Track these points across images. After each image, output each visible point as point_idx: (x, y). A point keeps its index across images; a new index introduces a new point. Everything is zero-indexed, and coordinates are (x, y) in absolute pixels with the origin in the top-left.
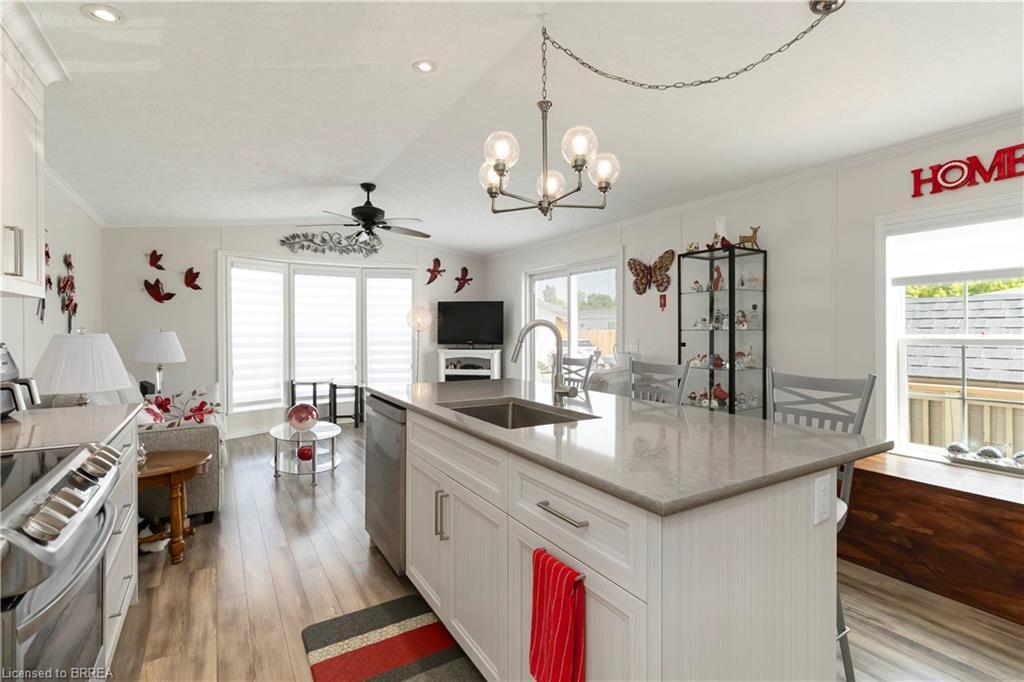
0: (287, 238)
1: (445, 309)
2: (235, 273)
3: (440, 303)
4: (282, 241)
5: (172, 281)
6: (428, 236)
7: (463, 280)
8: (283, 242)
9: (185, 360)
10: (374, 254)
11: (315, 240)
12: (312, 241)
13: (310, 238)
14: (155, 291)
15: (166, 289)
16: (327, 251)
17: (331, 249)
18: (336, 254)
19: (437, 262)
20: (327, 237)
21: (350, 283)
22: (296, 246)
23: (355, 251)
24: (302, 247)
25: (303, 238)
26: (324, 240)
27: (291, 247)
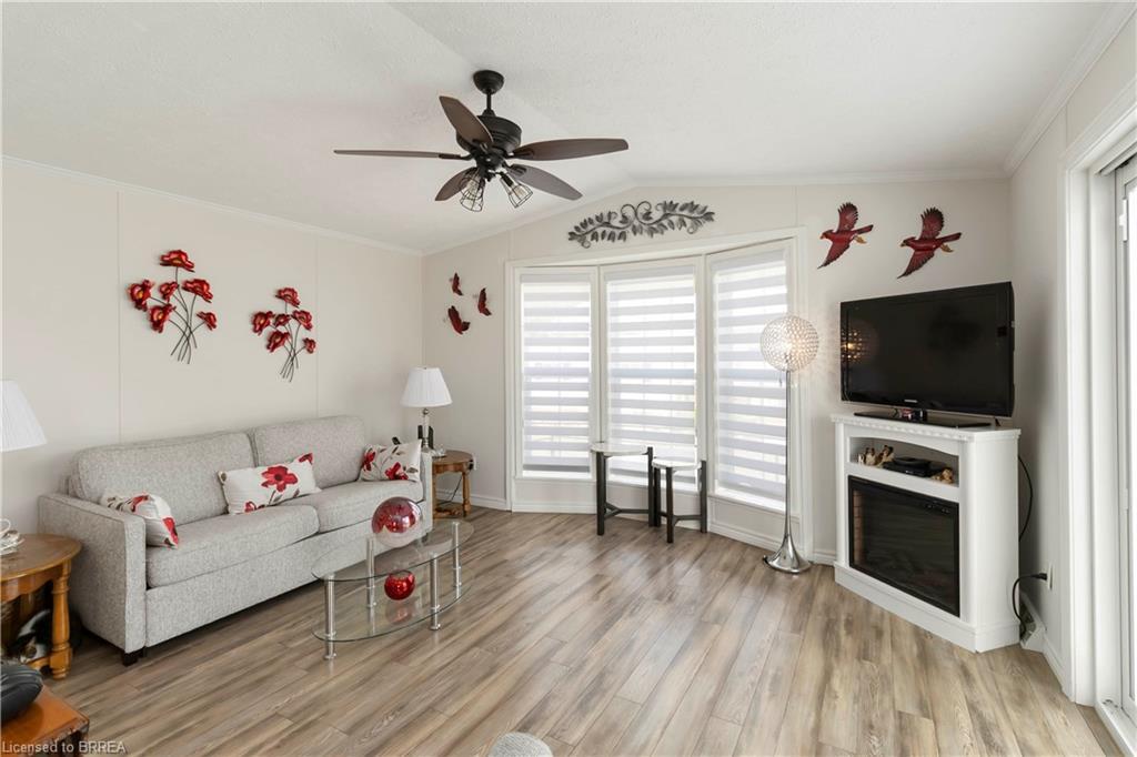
0: (577, 228)
1: (854, 315)
2: (525, 289)
3: (843, 306)
4: (571, 234)
6: (620, 145)
7: (928, 241)
8: (572, 236)
9: (451, 400)
10: (707, 224)
11: (613, 223)
12: (608, 224)
13: (606, 220)
14: (456, 321)
15: (463, 318)
16: (630, 235)
17: (635, 231)
18: (644, 238)
19: (848, 210)
20: (629, 213)
21: (688, 283)
22: (589, 237)
23: (672, 225)
24: (595, 237)
25: (596, 223)
26: (625, 219)
27: (582, 240)
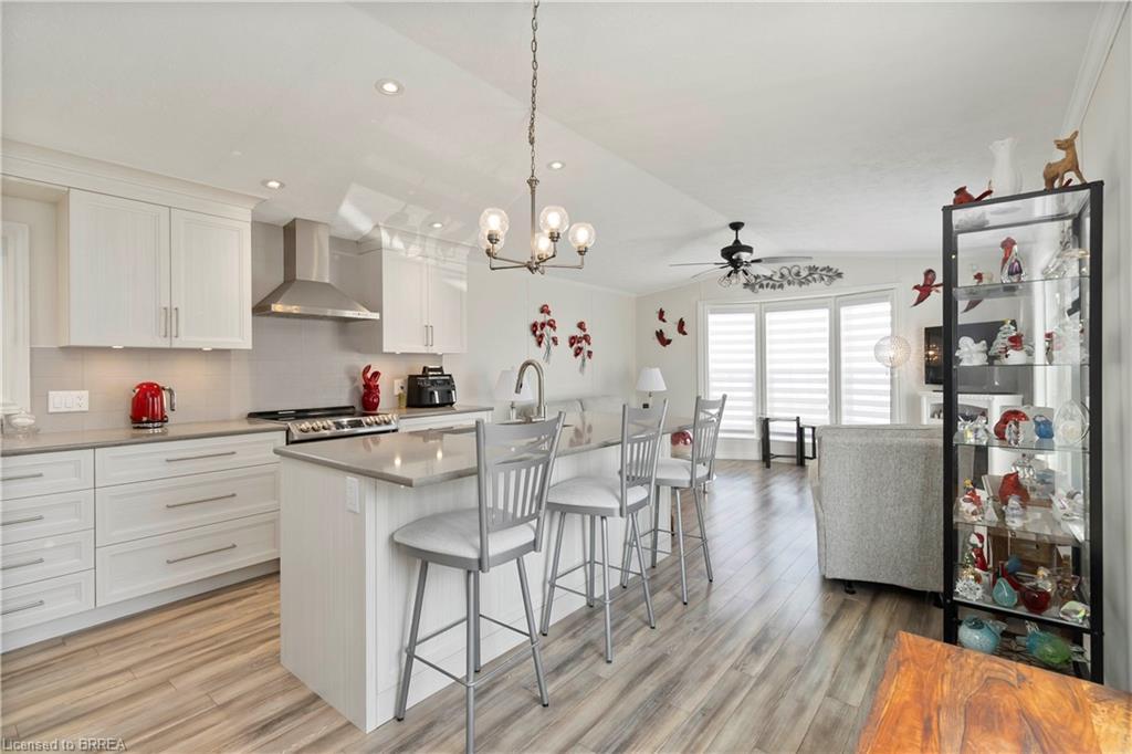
0: (749, 281)
2: (712, 318)
3: (926, 329)
4: (745, 284)
5: (670, 331)
9: (665, 389)
10: (839, 280)
11: (774, 278)
12: (770, 279)
13: (769, 276)
14: (662, 339)
15: (667, 337)
16: (786, 285)
17: (789, 283)
18: (795, 287)
19: (930, 273)
20: (785, 272)
21: (824, 314)
22: (757, 287)
23: (814, 280)
24: (761, 286)
25: (762, 277)
26: (782, 276)
27: (753, 288)
